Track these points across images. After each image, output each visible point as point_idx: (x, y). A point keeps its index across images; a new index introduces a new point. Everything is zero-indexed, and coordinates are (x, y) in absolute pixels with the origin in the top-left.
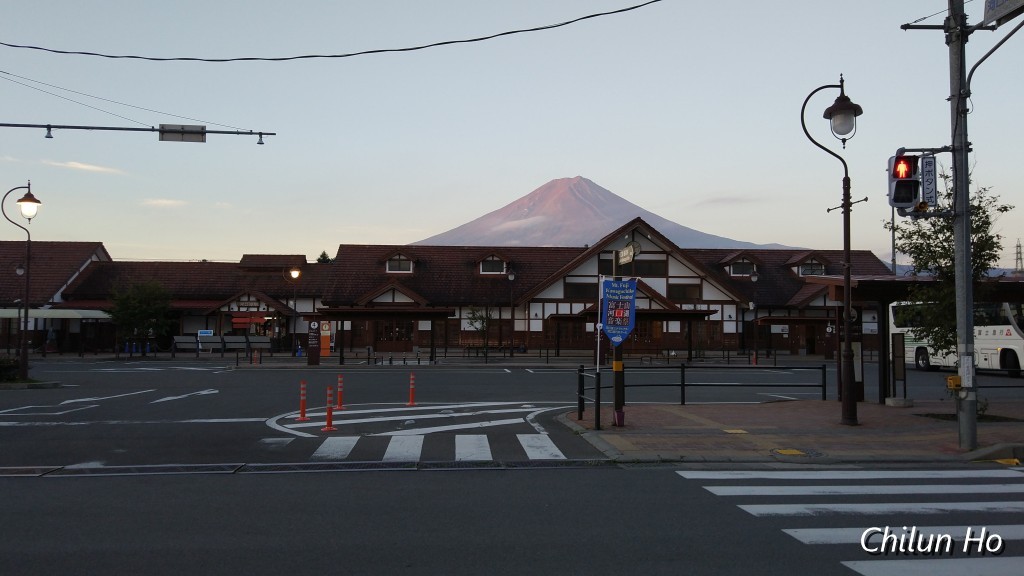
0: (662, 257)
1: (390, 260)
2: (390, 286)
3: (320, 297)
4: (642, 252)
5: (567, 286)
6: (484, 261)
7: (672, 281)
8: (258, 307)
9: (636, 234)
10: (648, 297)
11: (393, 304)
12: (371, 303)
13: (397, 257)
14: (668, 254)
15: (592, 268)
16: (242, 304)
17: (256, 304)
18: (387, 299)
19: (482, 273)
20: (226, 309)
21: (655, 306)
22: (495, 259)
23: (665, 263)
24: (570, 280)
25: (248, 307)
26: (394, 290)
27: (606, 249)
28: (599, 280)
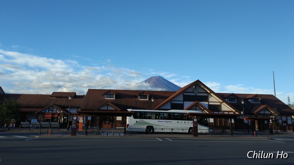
0: (206, 95)
1: (107, 94)
3: (80, 107)
4: (199, 93)
5: (172, 104)
6: (140, 95)
7: (210, 103)
8: (56, 111)
9: (197, 86)
11: (107, 110)
12: (99, 110)
13: (109, 93)
14: (208, 93)
15: (181, 98)
16: (50, 110)
17: (55, 110)
18: (105, 108)
19: (140, 99)
20: (44, 112)
22: (144, 94)
23: (207, 97)
24: (173, 102)
25: (52, 111)
26: (108, 105)
27: (186, 91)
28: (183, 103)
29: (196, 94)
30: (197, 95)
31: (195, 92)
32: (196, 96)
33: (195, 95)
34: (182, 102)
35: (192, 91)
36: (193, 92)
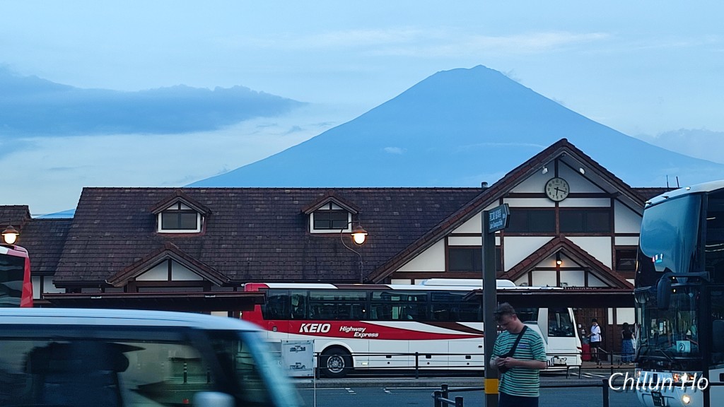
0: (605, 203)
1: (164, 212)
2: (163, 255)
3: (51, 273)
4: (571, 196)
5: (450, 252)
6: (316, 213)
7: (620, 241)
9: (560, 165)
10: (581, 268)
12: (132, 283)
13: (175, 207)
14: (613, 197)
18: (159, 275)
21: (593, 283)
22: (334, 208)
23: (609, 212)
24: (453, 241)
26: (170, 262)
27: (515, 190)
28: (502, 242)
29: (557, 203)
30: (560, 205)
31: (552, 193)
32: (556, 211)
33: (553, 205)
35: (541, 191)
36: (544, 195)
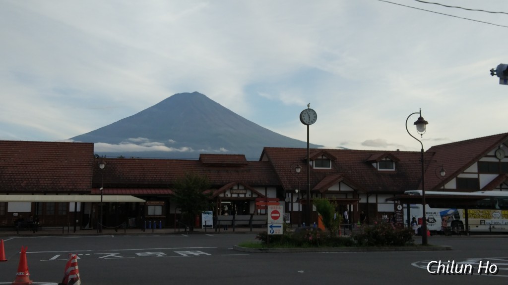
4: (505, 157)
5: (458, 180)
11: (339, 192)
13: (321, 157)
15: (474, 168)
17: (244, 192)
18: (336, 188)
19: (379, 170)
22: (387, 160)
24: (461, 176)
25: (238, 194)
28: (479, 176)
30: (501, 161)
31: (498, 155)
32: (499, 164)
33: (498, 161)
34: (475, 176)
36: (495, 156)
